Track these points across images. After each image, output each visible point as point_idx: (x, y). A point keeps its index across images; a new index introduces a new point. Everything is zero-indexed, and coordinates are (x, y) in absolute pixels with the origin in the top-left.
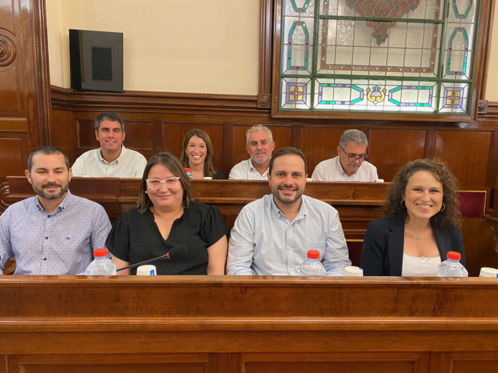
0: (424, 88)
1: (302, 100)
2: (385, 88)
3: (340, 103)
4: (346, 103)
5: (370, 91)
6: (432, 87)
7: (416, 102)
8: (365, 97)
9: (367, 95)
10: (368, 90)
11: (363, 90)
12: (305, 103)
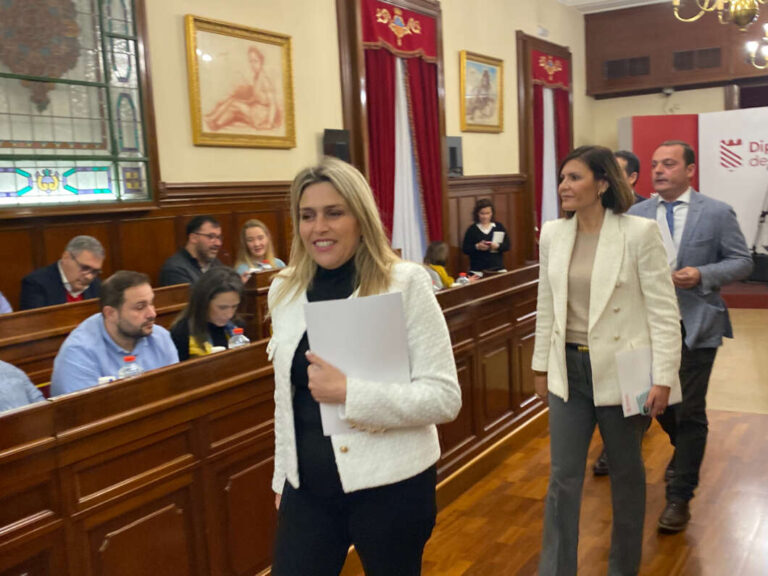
0: (100, 169)
2: (57, 172)
3: (4, 195)
4: (11, 195)
5: (39, 176)
6: (108, 168)
7: (94, 188)
8: (34, 183)
9: (37, 182)
10: (37, 175)
11: (31, 176)
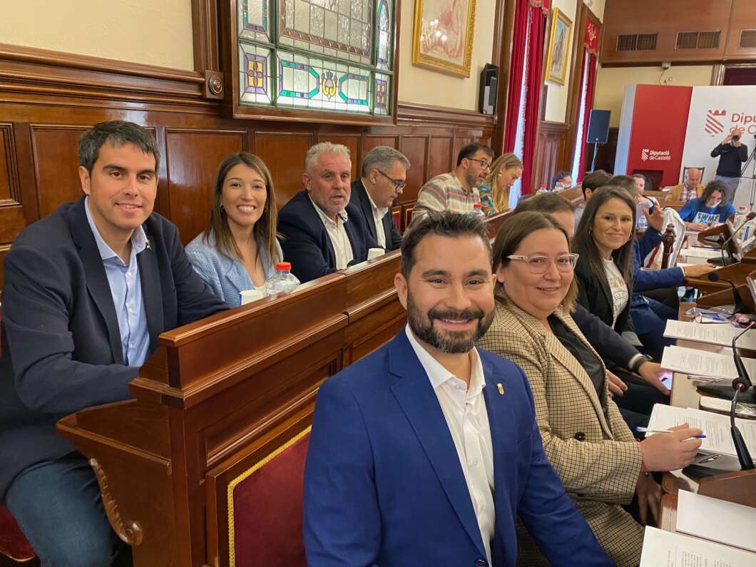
0: (362, 78)
1: (262, 88)
2: (336, 76)
3: (299, 95)
4: (305, 96)
5: (324, 78)
6: (368, 77)
7: (357, 98)
8: (321, 86)
9: (322, 84)
11: (319, 77)
12: (266, 93)
